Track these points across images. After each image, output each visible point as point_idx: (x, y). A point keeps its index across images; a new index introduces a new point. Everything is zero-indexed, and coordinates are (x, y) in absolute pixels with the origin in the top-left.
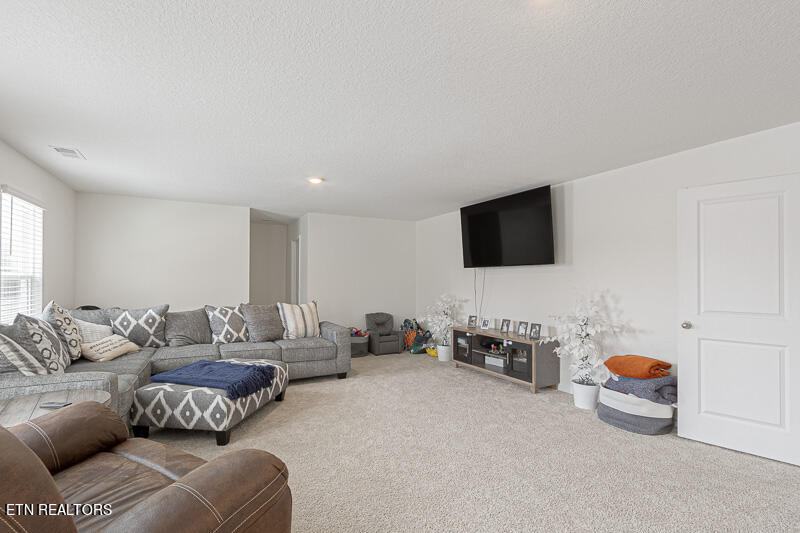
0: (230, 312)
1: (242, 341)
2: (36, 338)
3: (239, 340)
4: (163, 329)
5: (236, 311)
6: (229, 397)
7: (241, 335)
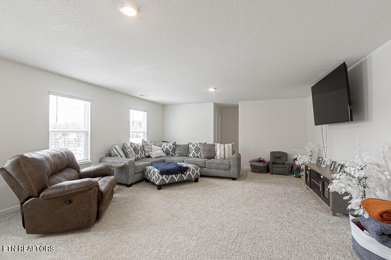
0: (196, 145)
1: (199, 157)
2: (127, 148)
3: (197, 157)
4: (174, 150)
5: (198, 145)
6: (159, 173)
7: (198, 155)
